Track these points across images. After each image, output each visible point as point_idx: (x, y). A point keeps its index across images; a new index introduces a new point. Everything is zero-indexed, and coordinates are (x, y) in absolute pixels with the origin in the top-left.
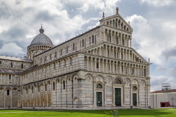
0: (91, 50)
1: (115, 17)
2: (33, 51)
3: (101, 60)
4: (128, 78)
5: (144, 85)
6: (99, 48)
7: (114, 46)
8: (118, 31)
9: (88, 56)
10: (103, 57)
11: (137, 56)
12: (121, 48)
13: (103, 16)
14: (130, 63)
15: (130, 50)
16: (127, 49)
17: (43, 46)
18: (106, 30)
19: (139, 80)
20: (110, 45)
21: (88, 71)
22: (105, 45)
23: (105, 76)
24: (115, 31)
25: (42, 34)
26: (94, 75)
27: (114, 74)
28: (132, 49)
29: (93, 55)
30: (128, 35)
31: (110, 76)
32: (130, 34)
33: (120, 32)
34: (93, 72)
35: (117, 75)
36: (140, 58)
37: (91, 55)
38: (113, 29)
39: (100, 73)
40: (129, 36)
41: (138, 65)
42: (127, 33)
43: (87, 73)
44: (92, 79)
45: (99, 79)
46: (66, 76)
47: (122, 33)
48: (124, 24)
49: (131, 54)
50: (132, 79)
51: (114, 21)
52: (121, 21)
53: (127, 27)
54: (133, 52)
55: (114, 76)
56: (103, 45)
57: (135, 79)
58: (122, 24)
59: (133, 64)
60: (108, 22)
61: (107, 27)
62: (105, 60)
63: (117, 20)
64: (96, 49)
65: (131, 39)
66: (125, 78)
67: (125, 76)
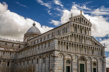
0: (62, 37)
1: (79, 16)
2: (27, 37)
3: (70, 44)
4: (89, 57)
5: (101, 62)
6: (68, 36)
7: (79, 35)
8: (81, 25)
9: (61, 41)
10: (71, 42)
11: (96, 42)
12: (84, 36)
13: (72, 16)
14: (91, 47)
15: (90, 37)
16: (88, 37)
17: (34, 34)
18: (74, 24)
19: (97, 59)
20: (76, 34)
21: (60, 51)
22: (72, 34)
23: (72, 55)
24: (80, 25)
25: (34, 27)
26: (64, 54)
27: (79, 54)
28: (92, 36)
29: (64, 40)
30: (89, 27)
31: (76, 55)
32: (90, 27)
33: (83, 25)
34: (64, 52)
35: (81, 54)
36: (98, 43)
37: (62, 40)
38: (78, 24)
39: (69, 52)
40: (90, 29)
41: (97, 48)
42: (88, 27)
43: (59, 52)
44: (63, 57)
45: (68, 57)
46: (45, 54)
47: (85, 26)
48: (86, 21)
49: (91, 40)
50: (92, 58)
51: (79, 18)
52: (84, 19)
53: (88, 22)
54: (92, 39)
55: (79, 55)
56: (71, 34)
57: (95, 58)
58: (85, 21)
59: (93, 47)
60: (75, 20)
61: (74, 23)
62: (73, 44)
63: (81, 18)
64: (66, 37)
65: (91, 30)
66: (87, 56)
67: (87, 55)
